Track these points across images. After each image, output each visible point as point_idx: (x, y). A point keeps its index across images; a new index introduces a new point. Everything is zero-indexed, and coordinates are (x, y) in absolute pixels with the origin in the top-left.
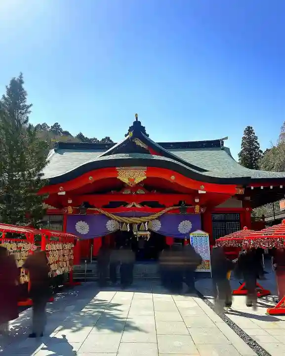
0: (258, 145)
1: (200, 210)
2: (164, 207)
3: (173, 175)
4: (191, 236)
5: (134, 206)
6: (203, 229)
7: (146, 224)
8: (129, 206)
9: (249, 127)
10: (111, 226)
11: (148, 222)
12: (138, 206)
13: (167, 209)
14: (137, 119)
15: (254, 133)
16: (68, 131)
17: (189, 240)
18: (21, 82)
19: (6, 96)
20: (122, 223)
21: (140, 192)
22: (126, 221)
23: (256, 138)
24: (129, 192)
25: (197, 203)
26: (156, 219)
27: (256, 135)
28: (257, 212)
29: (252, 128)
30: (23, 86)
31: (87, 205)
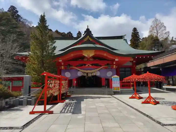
0: (139, 36)
1: (116, 67)
2: (101, 66)
3: (105, 53)
4: (112, 78)
5: (88, 66)
6: (117, 75)
7: (94, 73)
8: (87, 66)
9: (135, 28)
10: (80, 74)
11: (95, 72)
12: (90, 66)
13: (102, 67)
14: (88, 28)
15: (137, 31)
16: (51, 29)
17: (111, 79)
18: (44, 16)
19: (39, 22)
20: (84, 73)
21: (91, 60)
22: (85, 72)
23: (138, 33)
24: (86, 60)
25: (114, 64)
26: (98, 71)
27: (138, 31)
28: (138, 67)
29: (136, 28)
30: (45, 17)
31: (70, 65)
